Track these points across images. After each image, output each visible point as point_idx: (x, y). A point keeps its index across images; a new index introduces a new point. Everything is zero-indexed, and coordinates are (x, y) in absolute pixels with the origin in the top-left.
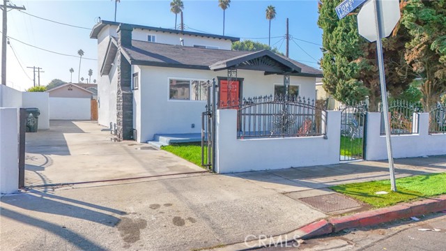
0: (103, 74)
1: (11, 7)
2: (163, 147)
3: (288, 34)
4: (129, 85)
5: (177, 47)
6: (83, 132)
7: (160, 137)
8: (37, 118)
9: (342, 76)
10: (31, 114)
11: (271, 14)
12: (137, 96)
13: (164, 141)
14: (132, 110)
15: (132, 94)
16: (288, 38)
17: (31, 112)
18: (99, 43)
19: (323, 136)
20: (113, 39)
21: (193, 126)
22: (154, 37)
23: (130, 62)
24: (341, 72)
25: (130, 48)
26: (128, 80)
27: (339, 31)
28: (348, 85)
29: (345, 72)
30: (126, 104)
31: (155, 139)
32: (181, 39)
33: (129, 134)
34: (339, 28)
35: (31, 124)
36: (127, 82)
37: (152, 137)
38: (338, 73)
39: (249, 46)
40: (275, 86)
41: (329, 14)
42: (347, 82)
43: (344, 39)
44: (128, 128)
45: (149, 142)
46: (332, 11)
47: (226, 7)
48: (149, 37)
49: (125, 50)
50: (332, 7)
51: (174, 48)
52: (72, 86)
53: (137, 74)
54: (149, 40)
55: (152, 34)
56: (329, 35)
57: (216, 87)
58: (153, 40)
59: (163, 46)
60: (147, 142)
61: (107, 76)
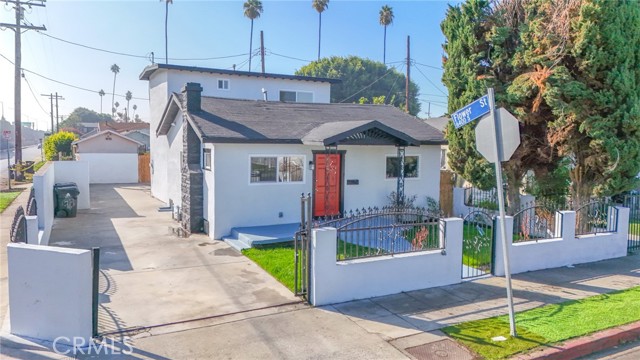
0: (160, 134)
1: (26, 26)
2: (244, 251)
3: (408, 58)
4: (199, 162)
5: (260, 104)
6: (136, 216)
7: (240, 234)
8: (76, 199)
9: (471, 153)
10: (68, 195)
11: (387, 17)
12: (210, 179)
13: (245, 240)
14: (202, 195)
15: (202, 174)
17: (69, 191)
18: (151, 86)
19: (440, 251)
20: (174, 98)
21: (281, 215)
22: (226, 82)
23: (201, 139)
24: (470, 148)
25: (198, 115)
26: (195, 155)
28: (479, 166)
30: (196, 187)
31: (232, 235)
32: (263, 90)
33: (199, 226)
34: (468, 93)
35: (69, 207)
36: (194, 157)
37: (228, 233)
38: (467, 150)
39: (355, 65)
40: (388, 159)
41: (456, 74)
42: (478, 162)
44: (197, 218)
45: (226, 240)
46: (459, 70)
47: (323, 9)
48: (220, 82)
49: (193, 119)
50: (459, 65)
51: (255, 106)
52: (111, 134)
53: (209, 151)
54: (220, 86)
55: (224, 78)
56: (456, 100)
57: (310, 163)
58: (226, 87)
59: (240, 103)
60: (222, 239)
61: (164, 137)
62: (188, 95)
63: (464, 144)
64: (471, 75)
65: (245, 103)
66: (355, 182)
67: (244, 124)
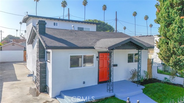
0: (29, 44)
3: (116, 19)
4: (44, 58)
5: (72, 31)
6: (16, 80)
9: (174, 53)
11: (105, 8)
12: (49, 66)
14: (46, 73)
15: (46, 64)
16: (116, 20)
18: (27, 26)
20: (34, 28)
21: (84, 83)
22: (57, 23)
23: (45, 47)
25: (44, 35)
26: (43, 54)
27: (175, 27)
28: (179, 59)
29: (177, 51)
30: (42, 70)
32: (73, 26)
34: (174, 25)
36: (42, 56)
38: (172, 52)
40: (129, 55)
41: (167, 17)
42: (178, 57)
43: (178, 32)
46: (169, 15)
47: (86, 5)
48: (54, 23)
49: (41, 37)
50: (169, 12)
51: (70, 32)
52: (14, 43)
53: (49, 53)
54: (54, 25)
55: (56, 22)
56: (166, 29)
57: (97, 57)
58: (57, 25)
59: (63, 31)
60: (55, 98)
61: (31, 45)
62: (39, 26)
63: (171, 49)
64: (176, 16)
65: (65, 31)
66: (116, 65)
67: (66, 40)
